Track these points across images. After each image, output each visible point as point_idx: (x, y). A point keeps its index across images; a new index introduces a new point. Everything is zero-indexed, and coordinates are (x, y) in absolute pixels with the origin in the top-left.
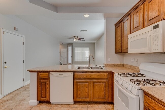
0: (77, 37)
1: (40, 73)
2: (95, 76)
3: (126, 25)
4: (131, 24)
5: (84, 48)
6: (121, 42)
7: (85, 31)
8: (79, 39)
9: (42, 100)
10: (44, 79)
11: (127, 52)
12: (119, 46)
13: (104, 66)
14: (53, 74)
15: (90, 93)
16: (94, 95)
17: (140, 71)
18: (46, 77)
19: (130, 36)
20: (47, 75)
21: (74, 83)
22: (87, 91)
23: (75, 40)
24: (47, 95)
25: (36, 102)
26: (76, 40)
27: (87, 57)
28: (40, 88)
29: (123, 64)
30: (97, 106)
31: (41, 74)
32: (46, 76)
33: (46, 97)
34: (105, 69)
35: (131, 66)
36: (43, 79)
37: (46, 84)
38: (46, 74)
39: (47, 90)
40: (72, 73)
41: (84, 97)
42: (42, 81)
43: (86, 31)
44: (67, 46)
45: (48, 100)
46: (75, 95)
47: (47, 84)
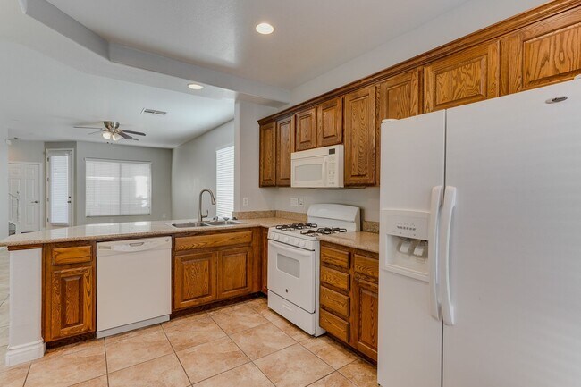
0: (118, 125)
1: (55, 250)
2: (226, 240)
3: (286, 131)
4: (295, 132)
5: (127, 167)
6: (274, 164)
7: (158, 112)
8: (121, 134)
9: (66, 333)
10: (71, 265)
11: (289, 186)
12: (270, 171)
13: (235, 219)
14: (109, 248)
15: (214, 281)
16: (223, 285)
17: (309, 219)
18: (80, 260)
19: (294, 155)
20: (85, 251)
21: (173, 265)
22: (207, 279)
23: (107, 136)
24: (87, 314)
25: (37, 346)
26: (111, 137)
27: (140, 199)
28: (58, 297)
29: (275, 211)
30: (229, 308)
31: (60, 253)
32: (82, 255)
33: (80, 322)
34: (242, 223)
35: (291, 213)
36: (68, 266)
37: (81, 280)
38: (80, 250)
39: (87, 299)
40: (170, 238)
41: (201, 294)
42: (64, 273)
43: (164, 113)
44: (45, 153)
45: (89, 329)
46: (178, 295)
47: (85, 280)
